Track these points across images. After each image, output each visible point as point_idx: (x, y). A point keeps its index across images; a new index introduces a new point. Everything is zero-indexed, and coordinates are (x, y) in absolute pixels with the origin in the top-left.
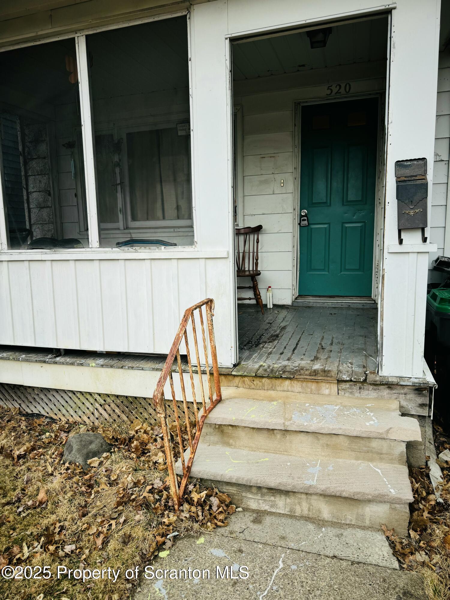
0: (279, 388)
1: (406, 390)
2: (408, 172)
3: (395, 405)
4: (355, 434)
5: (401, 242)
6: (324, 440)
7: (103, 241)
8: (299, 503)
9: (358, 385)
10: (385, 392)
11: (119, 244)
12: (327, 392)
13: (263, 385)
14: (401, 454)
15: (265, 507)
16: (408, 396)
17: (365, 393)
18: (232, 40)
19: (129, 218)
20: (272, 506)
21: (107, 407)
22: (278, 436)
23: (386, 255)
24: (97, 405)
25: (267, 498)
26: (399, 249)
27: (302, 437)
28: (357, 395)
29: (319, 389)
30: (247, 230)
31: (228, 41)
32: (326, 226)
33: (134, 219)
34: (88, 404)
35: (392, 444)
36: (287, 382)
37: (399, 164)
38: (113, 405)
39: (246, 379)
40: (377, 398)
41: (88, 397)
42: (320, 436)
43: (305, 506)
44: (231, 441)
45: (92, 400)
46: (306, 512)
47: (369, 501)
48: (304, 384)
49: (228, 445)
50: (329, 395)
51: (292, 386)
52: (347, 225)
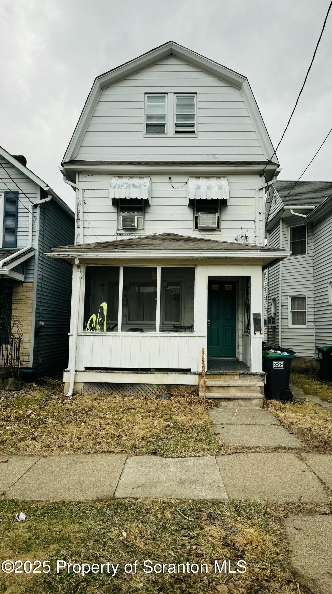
0: (221, 378)
1: (258, 376)
2: (256, 316)
3: (256, 380)
4: (248, 385)
5: (255, 334)
6: (239, 388)
7: (123, 329)
8: (236, 403)
9: (245, 375)
10: (253, 377)
11: (127, 331)
12: (236, 378)
13: (217, 377)
14: (259, 390)
15: (226, 405)
16: (259, 378)
17: (247, 377)
18: (209, 276)
19: (128, 320)
20: (229, 404)
21: (158, 389)
22: (226, 389)
23: (251, 337)
24: (155, 389)
25: (227, 402)
26: (254, 336)
27: (232, 388)
28: (245, 378)
29: (234, 377)
30: (186, 327)
31: (207, 277)
32: (217, 327)
33: (129, 320)
34: (151, 389)
35: (257, 387)
36: (224, 376)
37: (254, 314)
38: (161, 389)
39: (211, 376)
40: (251, 379)
41: (151, 386)
42: (238, 387)
43: (237, 403)
44: (212, 392)
45: (152, 387)
46: (238, 405)
47: (254, 399)
48: (230, 376)
49: (211, 393)
50: (237, 379)
51: (226, 377)
52: (225, 327)
